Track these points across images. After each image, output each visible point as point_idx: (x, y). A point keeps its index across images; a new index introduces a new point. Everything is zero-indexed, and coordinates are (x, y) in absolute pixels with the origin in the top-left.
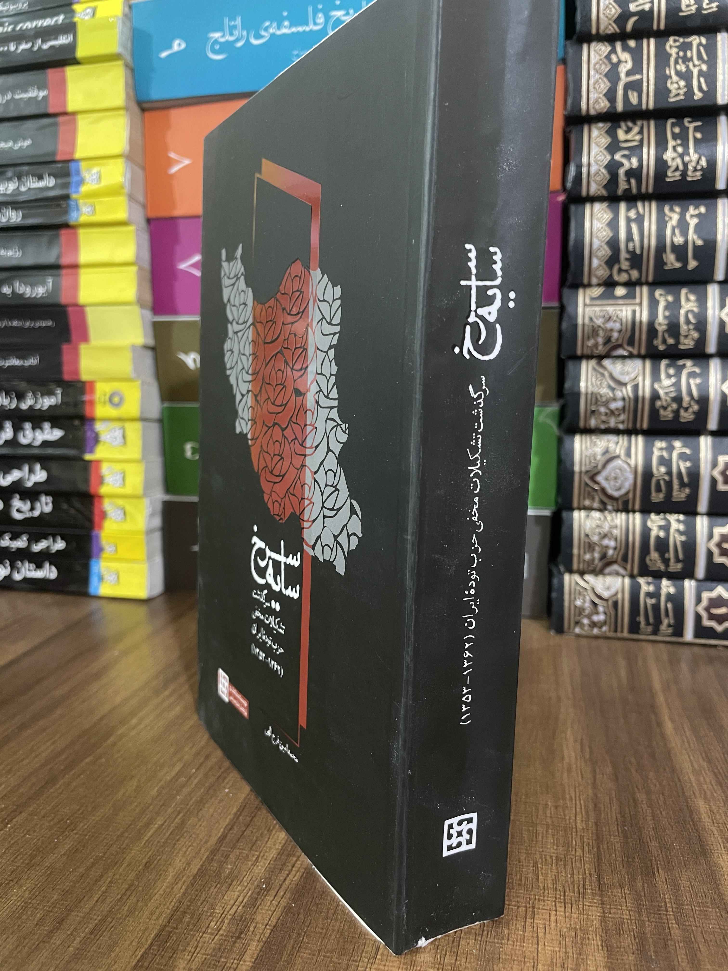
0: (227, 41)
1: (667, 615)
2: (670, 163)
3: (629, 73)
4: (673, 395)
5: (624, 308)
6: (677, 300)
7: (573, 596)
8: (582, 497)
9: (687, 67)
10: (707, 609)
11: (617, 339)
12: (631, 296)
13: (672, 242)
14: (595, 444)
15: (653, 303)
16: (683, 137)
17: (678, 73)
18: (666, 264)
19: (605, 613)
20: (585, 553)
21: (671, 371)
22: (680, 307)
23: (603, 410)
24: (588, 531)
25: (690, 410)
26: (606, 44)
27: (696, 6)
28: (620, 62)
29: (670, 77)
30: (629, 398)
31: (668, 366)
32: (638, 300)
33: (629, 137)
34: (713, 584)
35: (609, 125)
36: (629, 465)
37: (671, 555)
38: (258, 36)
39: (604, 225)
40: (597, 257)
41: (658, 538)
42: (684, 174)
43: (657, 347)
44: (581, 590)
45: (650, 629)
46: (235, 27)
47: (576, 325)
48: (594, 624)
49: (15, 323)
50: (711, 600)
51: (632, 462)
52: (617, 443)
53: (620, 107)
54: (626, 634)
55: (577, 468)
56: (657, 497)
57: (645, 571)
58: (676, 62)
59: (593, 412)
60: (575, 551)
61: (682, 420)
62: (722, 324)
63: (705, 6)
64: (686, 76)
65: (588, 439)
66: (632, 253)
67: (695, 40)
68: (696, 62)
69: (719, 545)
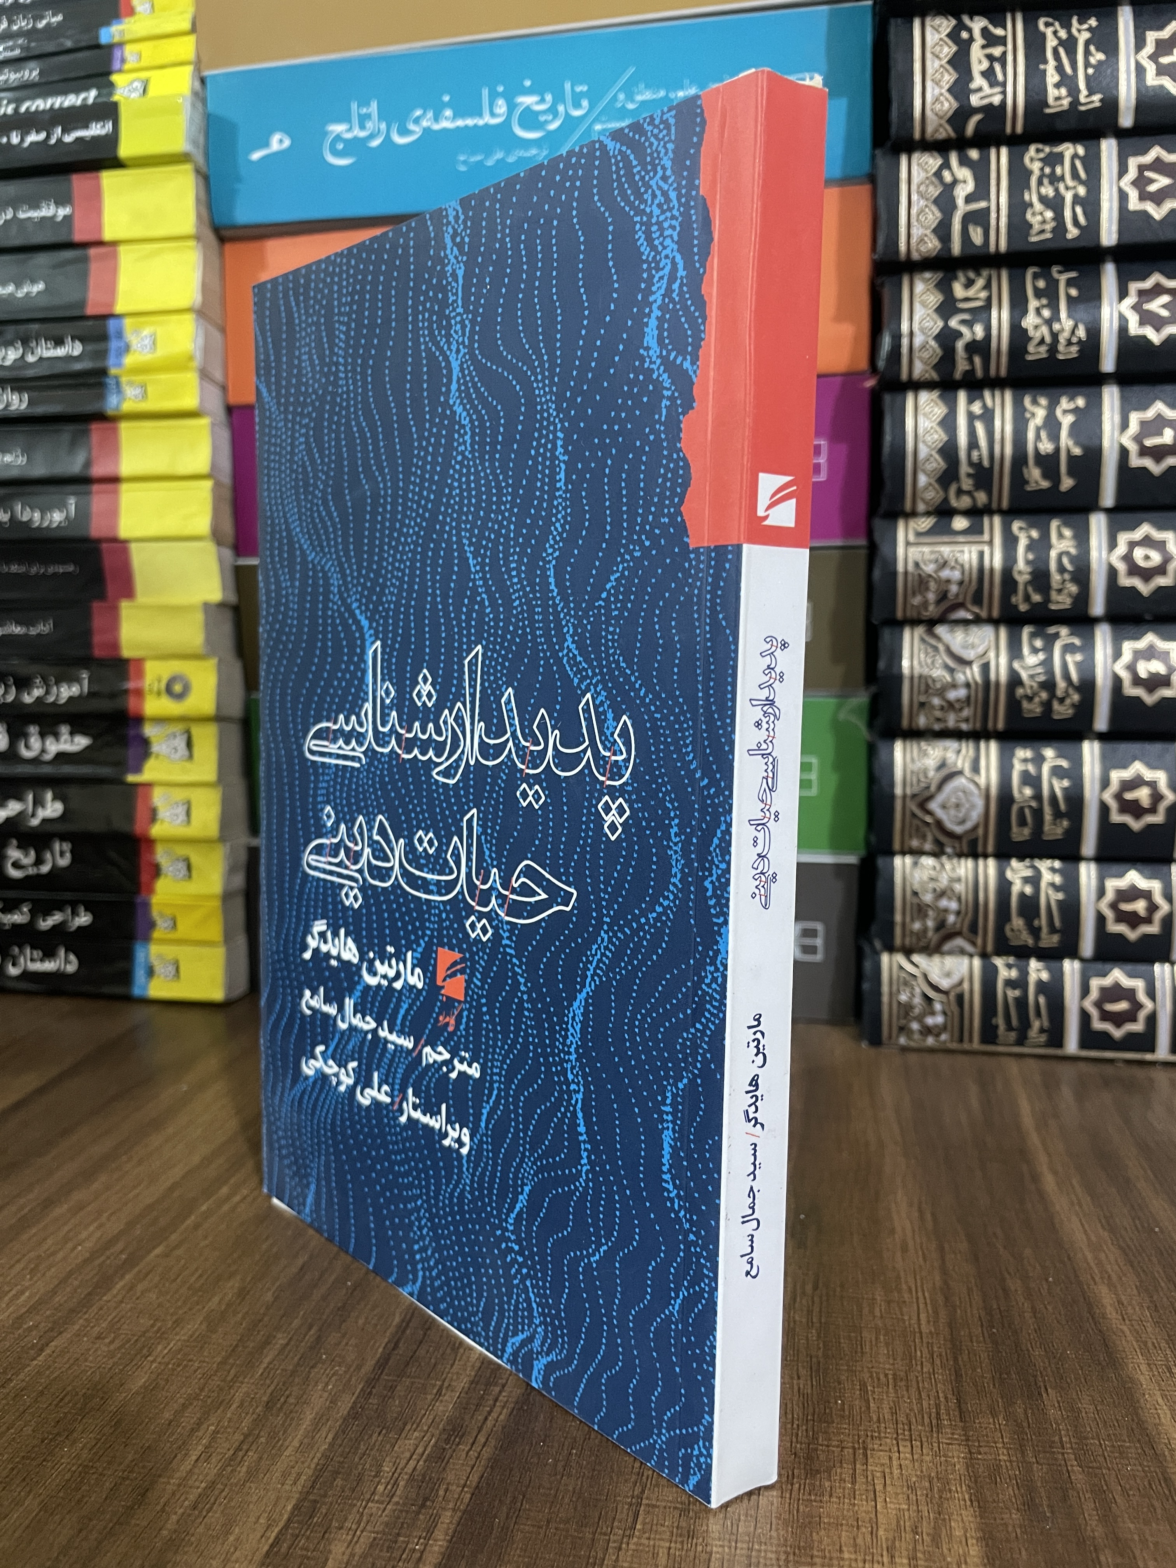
0: (356, 138)
1: (1038, 1014)
2: (1031, 333)
3: (969, 199)
4: (1042, 678)
5: (966, 548)
6: (1045, 536)
7: (895, 988)
8: (907, 835)
9: (1057, 190)
10: (1098, 1004)
11: (957, 595)
12: (975, 530)
13: (1036, 449)
14: (925, 754)
15: (1010, 542)
16: (1050, 295)
17: (1043, 199)
18: (1027, 482)
19: (944, 1013)
20: (912, 920)
21: (1038, 643)
22: (1049, 546)
23: (936, 701)
24: (916, 887)
25: (1068, 701)
26: (936, 154)
27: (1070, 99)
29: (1031, 205)
30: (976, 683)
31: (1033, 636)
32: (986, 537)
33: (971, 293)
34: (1108, 966)
35: (940, 275)
36: (977, 785)
37: (1042, 921)
38: (404, 131)
39: (934, 425)
40: (924, 471)
41: (1022, 895)
42: (1053, 348)
43: (1016, 607)
44: (908, 978)
45: (1013, 1035)
46: (368, 116)
47: (894, 573)
48: (927, 1031)
49: (14, 568)
50: (1103, 990)
51: (982, 781)
52: (959, 752)
53: (956, 248)
54: (976, 1045)
55: (898, 791)
56: (1020, 834)
57: (1003, 947)
58: (1040, 183)
59: (922, 705)
60: (898, 918)
61: (1056, 717)
62: (1112, 573)
63: (1082, 99)
64: (1055, 204)
65: (915, 746)
66: (977, 466)
67: (1068, 150)
68: (1070, 182)
69: (1114, 906)
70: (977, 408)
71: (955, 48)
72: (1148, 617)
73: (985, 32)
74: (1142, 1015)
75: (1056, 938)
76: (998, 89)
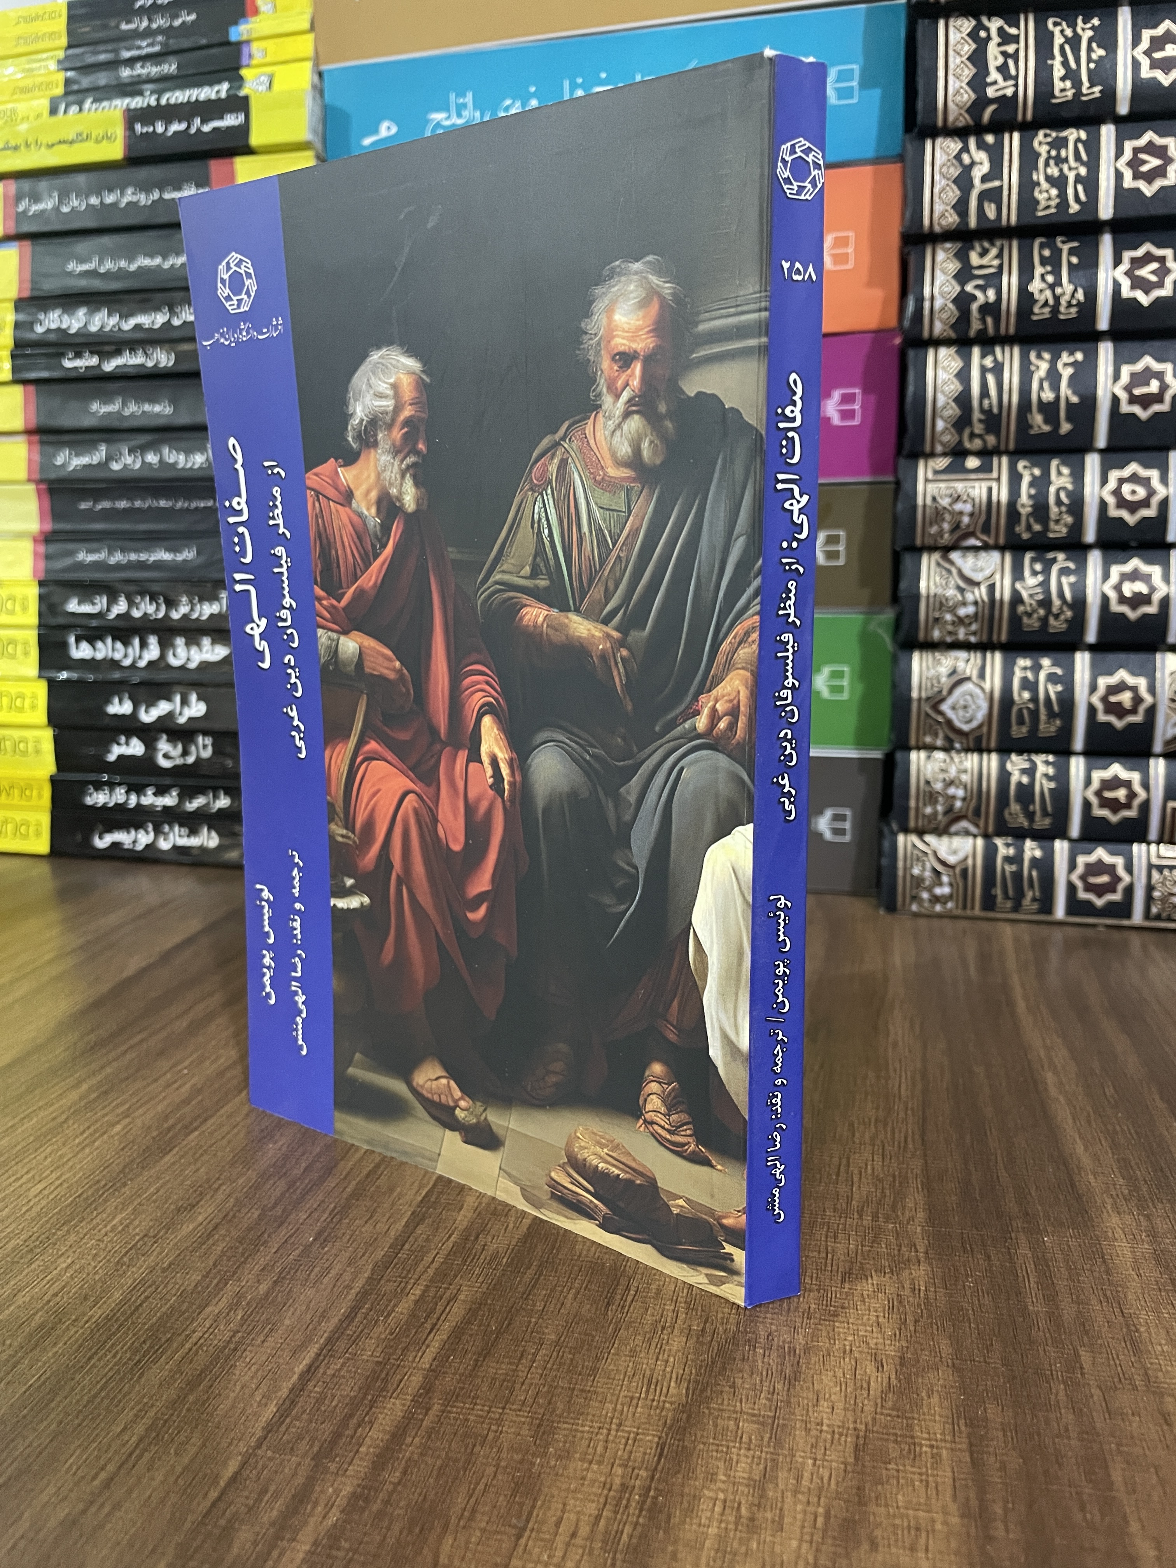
0: (453, 125)
1: (1031, 886)
2: (1036, 296)
3: (985, 179)
4: (1040, 597)
5: (977, 484)
6: (1046, 473)
7: (909, 862)
8: (921, 732)
9: (1061, 170)
10: (1083, 878)
11: (968, 526)
12: (985, 468)
13: (1039, 398)
14: (939, 662)
15: (1015, 479)
16: (1054, 262)
17: (1048, 178)
18: (1031, 427)
19: (951, 885)
20: (925, 805)
21: (1038, 567)
22: (1050, 483)
23: (948, 617)
24: (929, 776)
25: (1062, 617)
26: (957, 139)
27: (1073, 91)
28: (973, 163)
29: (1038, 184)
30: (983, 601)
31: (1034, 560)
32: (995, 475)
33: (985, 261)
34: (1092, 846)
35: (959, 245)
36: (982, 689)
37: (1036, 807)
39: (951, 376)
40: (942, 417)
41: (1020, 784)
42: (1055, 310)
43: (1019, 535)
44: (920, 854)
45: (1009, 904)
46: (464, 106)
47: (914, 507)
48: (936, 899)
49: (163, 503)
50: (1088, 866)
51: (987, 686)
52: (968, 660)
53: (973, 222)
54: (977, 911)
55: (915, 694)
56: (1018, 732)
57: (1003, 829)
58: (1047, 164)
59: (937, 620)
60: (912, 803)
61: (1051, 631)
62: (1103, 505)
63: (1084, 90)
64: (1059, 183)
65: (930, 656)
66: (988, 412)
67: (1072, 134)
68: (1073, 163)
69: (1098, 793)
70: (989, 362)
71: (974, 46)
72: (1133, 544)
73: (1000, 30)
74: (1120, 887)
75: (1047, 821)
76: (1012, 82)
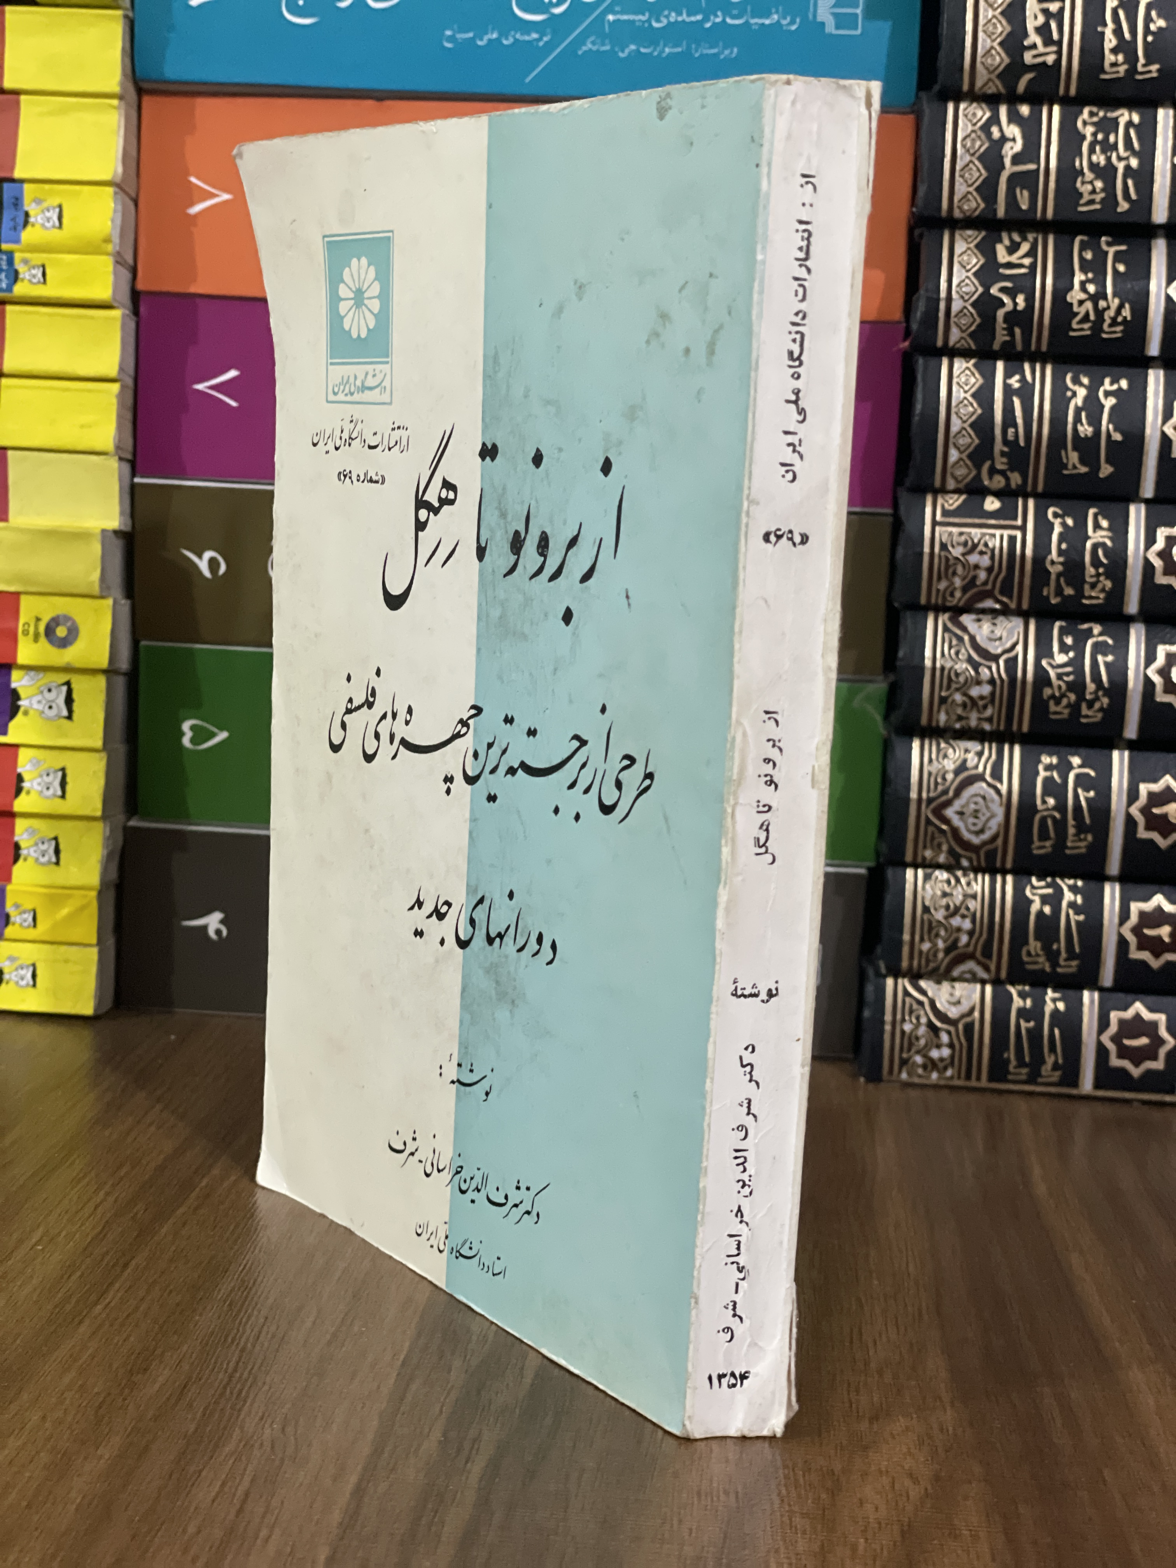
1: (1052, 1049)
2: (1075, 309)
3: (1017, 159)
4: (1071, 678)
5: (998, 533)
6: (1081, 523)
7: (898, 1015)
8: (920, 844)
9: (1109, 159)
10: (1116, 1039)
11: (985, 583)
12: (1007, 513)
13: (1076, 432)
14: (945, 754)
15: (1043, 529)
16: (1097, 267)
17: (1093, 167)
18: (1065, 466)
19: (951, 1046)
20: (922, 940)
21: (1069, 641)
22: (1085, 537)
23: (959, 697)
24: (928, 902)
25: (1097, 705)
26: (985, 106)
27: (1126, 67)
28: (1004, 139)
29: (1081, 173)
30: (1001, 680)
31: (1064, 631)
32: (1019, 521)
33: (1014, 258)
34: (1130, 997)
35: (983, 234)
36: (998, 792)
37: (1061, 945)
39: (969, 396)
40: (956, 446)
41: (1041, 915)
42: (1097, 326)
43: (1047, 599)
44: (913, 1004)
45: (1025, 1072)
47: (919, 553)
48: (931, 1065)
50: (1123, 1024)
51: (1003, 787)
52: (980, 754)
53: (1001, 212)
54: (984, 1083)
55: (914, 795)
56: (1041, 848)
57: (1018, 974)
58: (1092, 151)
59: (943, 700)
60: (906, 937)
61: (1084, 721)
62: (1149, 569)
63: (1140, 68)
65: (934, 745)
66: (1012, 444)
67: (1123, 116)
68: (1123, 153)
69: (1137, 930)
70: (1014, 382)
74: (1163, 1052)
75: (1075, 963)
76: (1054, 48)
